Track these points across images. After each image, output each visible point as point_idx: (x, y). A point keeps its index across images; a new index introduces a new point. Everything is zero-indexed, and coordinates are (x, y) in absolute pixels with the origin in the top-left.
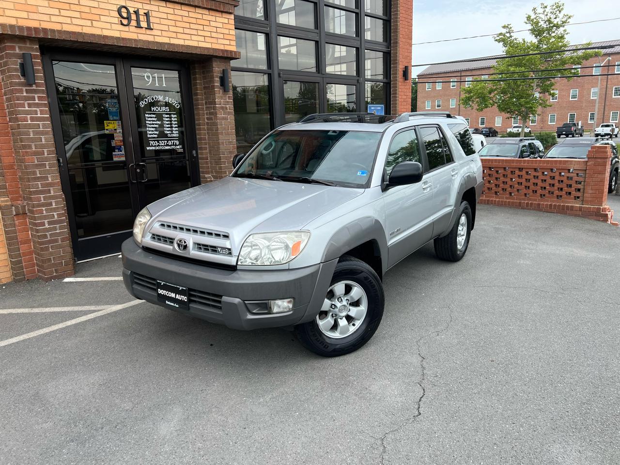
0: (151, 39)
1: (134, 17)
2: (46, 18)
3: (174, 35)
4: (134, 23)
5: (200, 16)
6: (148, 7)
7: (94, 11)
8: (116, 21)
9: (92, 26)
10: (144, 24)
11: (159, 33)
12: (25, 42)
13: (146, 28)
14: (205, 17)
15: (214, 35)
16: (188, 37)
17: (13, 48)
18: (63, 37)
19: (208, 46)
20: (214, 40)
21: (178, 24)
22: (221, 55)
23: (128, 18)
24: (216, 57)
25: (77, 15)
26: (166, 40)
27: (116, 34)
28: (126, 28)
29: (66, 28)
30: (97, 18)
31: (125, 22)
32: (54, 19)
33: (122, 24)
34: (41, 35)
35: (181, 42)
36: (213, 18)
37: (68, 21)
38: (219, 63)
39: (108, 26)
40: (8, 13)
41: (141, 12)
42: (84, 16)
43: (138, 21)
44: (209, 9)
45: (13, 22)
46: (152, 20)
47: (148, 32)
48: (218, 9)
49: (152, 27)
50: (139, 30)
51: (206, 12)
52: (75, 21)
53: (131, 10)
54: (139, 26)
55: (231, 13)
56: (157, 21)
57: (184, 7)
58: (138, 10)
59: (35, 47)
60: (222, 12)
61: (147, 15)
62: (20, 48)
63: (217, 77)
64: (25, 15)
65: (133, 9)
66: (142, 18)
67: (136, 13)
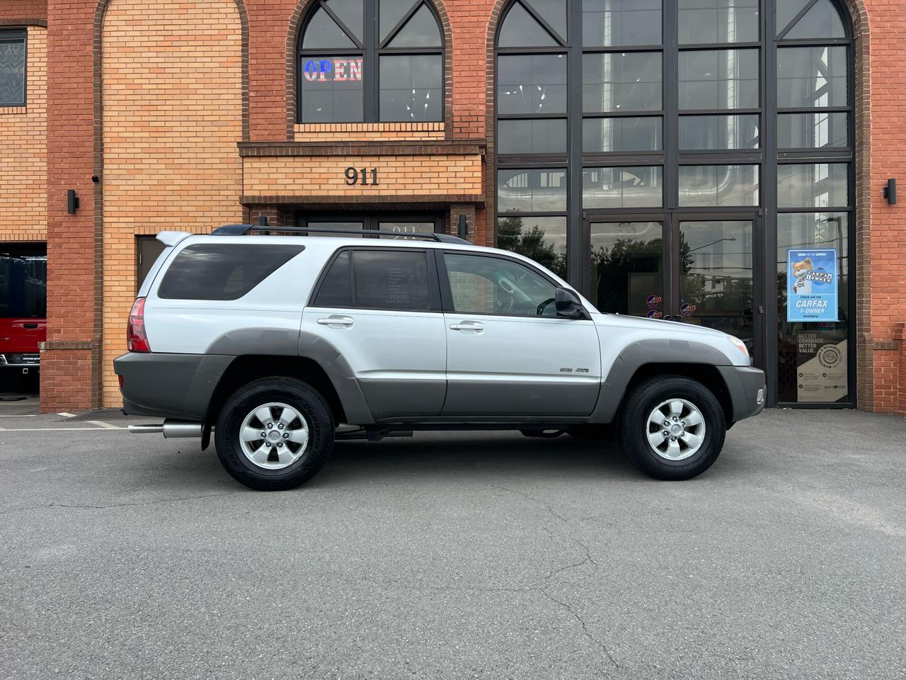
0: (375, 193)
1: (360, 176)
2: (282, 187)
3: (402, 187)
4: (360, 181)
5: (435, 164)
6: (375, 165)
7: (323, 176)
8: (343, 181)
9: (320, 189)
10: (370, 181)
11: (385, 187)
12: (266, 209)
13: (372, 184)
14: (441, 164)
15: (451, 180)
16: (419, 187)
17: (257, 214)
18: (292, 201)
19: (445, 192)
20: (452, 186)
21: (408, 175)
22: (456, 200)
23: (355, 178)
24: (456, 203)
25: (309, 181)
26: (393, 193)
27: (341, 193)
28: (352, 187)
29: (297, 193)
30: (325, 181)
31: (351, 181)
32: (288, 187)
33: (348, 184)
34: (274, 202)
35: (410, 193)
36: (453, 163)
37: (300, 187)
38: (459, 210)
39: (335, 187)
40: (254, 187)
41: (368, 170)
42: (314, 181)
43: (364, 178)
44: (447, 155)
45: (257, 194)
46: (378, 175)
47: (374, 187)
48: (457, 153)
49: (377, 182)
50: (364, 187)
51: (444, 158)
52: (305, 187)
53: (358, 170)
54: (364, 183)
55: (477, 154)
56: (385, 175)
57: (416, 158)
58: (365, 169)
59: (273, 211)
60: (464, 155)
61: (374, 172)
62: (262, 213)
63: (455, 224)
64: (266, 187)
65: (361, 169)
66: (368, 176)
67: (364, 171)
